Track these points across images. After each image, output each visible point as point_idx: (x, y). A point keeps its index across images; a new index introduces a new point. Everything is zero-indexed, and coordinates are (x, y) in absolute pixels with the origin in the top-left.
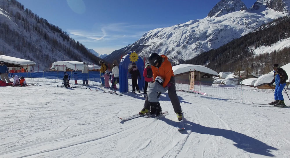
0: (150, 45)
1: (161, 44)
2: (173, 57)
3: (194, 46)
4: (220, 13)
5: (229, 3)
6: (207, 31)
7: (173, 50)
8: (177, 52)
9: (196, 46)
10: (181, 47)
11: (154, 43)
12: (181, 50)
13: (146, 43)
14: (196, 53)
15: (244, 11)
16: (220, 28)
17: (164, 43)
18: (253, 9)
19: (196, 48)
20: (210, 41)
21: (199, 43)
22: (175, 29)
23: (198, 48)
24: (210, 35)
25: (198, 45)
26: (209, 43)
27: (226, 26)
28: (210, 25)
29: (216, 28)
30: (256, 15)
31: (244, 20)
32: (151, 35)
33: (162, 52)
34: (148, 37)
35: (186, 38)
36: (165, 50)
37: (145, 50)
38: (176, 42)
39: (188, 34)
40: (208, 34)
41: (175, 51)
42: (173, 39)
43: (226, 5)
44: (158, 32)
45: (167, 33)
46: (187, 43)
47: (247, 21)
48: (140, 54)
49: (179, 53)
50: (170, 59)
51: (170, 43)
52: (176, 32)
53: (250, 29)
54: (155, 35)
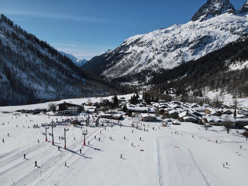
0: (131, 53)
1: (142, 52)
2: (154, 65)
3: (174, 54)
4: (205, 17)
5: (215, 5)
6: (189, 38)
7: (154, 58)
8: (158, 60)
9: (177, 54)
10: (161, 55)
11: (135, 51)
12: (162, 58)
13: (126, 50)
14: (177, 61)
15: (231, 14)
16: (203, 35)
17: (145, 51)
18: (242, 11)
19: (177, 56)
20: (192, 48)
21: (180, 51)
22: (155, 36)
23: (179, 56)
24: (192, 43)
25: (179, 52)
26: (191, 50)
28: (193, 31)
29: (199, 35)
31: (230, 25)
32: (132, 42)
33: (143, 60)
34: (128, 44)
35: (167, 46)
36: (145, 58)
37: (126, 58)
38: (157, 50)
39: (169, 42)
40: (190, 41)
41: (155, 60)
42: (154, 47)
43: (212, 8)
44: (140, 39)
45: (148, 41)
46: (168, 51)
47: (233, 27)
48: (121, 62)
49: (160, 61)
50: (151, 68)
51: (151, 51)
52: (157, 39)
53: (236, 35)
54: (136, 42)
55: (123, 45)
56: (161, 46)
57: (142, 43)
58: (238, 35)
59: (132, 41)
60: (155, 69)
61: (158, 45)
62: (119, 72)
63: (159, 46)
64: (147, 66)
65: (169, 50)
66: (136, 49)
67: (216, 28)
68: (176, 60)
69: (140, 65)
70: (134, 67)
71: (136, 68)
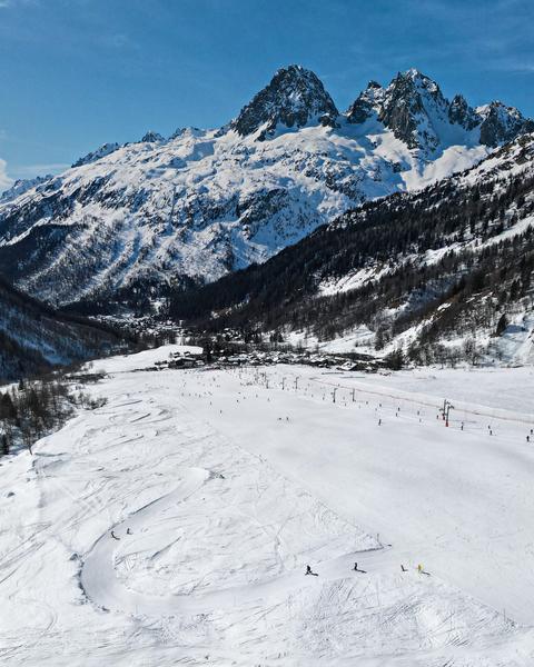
0: (85, 226)
1: (119, 226)
2: (160, 266)
3: (207, 235)
4: (268, 129)
5: (291, 96)
6: (238, 192)
7: (155, 244)
8: (168, 252)
9: (211, 237)
10: (175, 235)
11: (95, 219)
12: (178, 246)
13: (66, 216)
14: (216, 256)
15: (328, 128)
16: (270, 187)
17: (127, 222)
19: (214, 242)
20: (246, 221)
21: (221, 227)
22: (149, 177)
23: (219, 240)
24: (246, 206)
25: (220, 232)
26: (245, 227)
27: (284, 181)
28: (244, 171)
29: (260, 185)
30: (354, 146)
31: (325, 163)
32: (79, 189)
33: (126, 251)
34: (68, 193)
35: (186, 209)
36: (132, 243)
37: (75, 242)
38: (159, 220)
39: (190, 200)
40: (241, 201)
41: (160, 249)
42: (150, 211)
43: (284, 105)
44: (101, 182)
45: (129, 190)
46: (190, 225)
47: (331, 170)
48: (62, 256)
49: (173, 255)
50: (153, 273)
51: (144, 224)
52: (155, 188)
53: (337, 192)
54: (93, 191)
55: (49, 194)
56: (168, 210)
57: (111, 195)
58: (341, 191)
59: (77, 185)
60: (166, 277)
61: (160, 205)
62: (66, 285)
63: (164, 210)
64: (144, 267)
65: (192, 222)
66: (97, 214)
67: (297, 169)
68: (214, 252)
69: (123, 266)
70: (106, 271)
71: (113, 275)
